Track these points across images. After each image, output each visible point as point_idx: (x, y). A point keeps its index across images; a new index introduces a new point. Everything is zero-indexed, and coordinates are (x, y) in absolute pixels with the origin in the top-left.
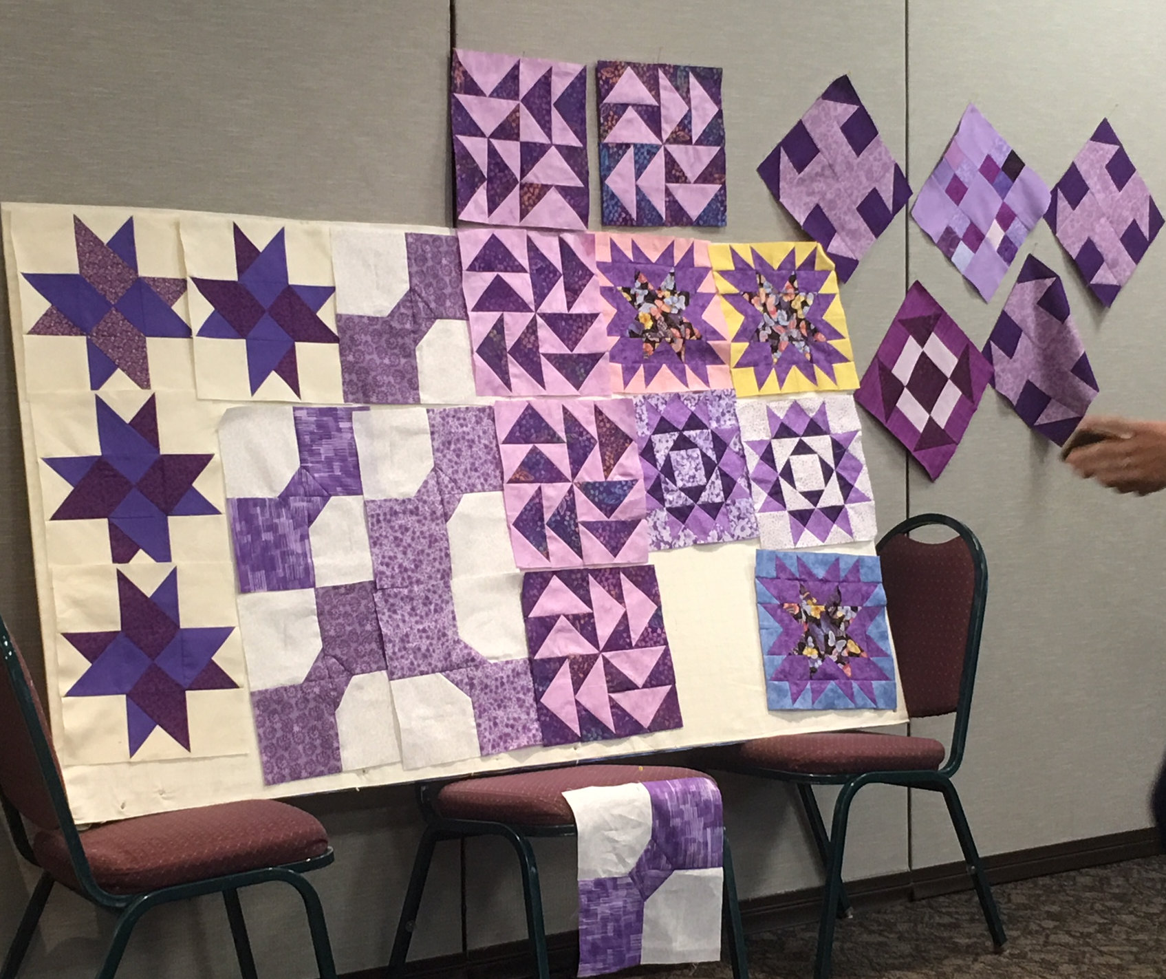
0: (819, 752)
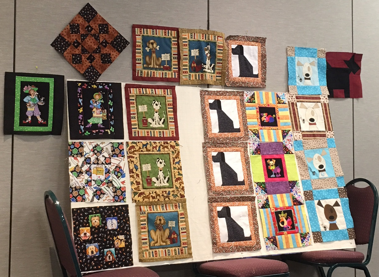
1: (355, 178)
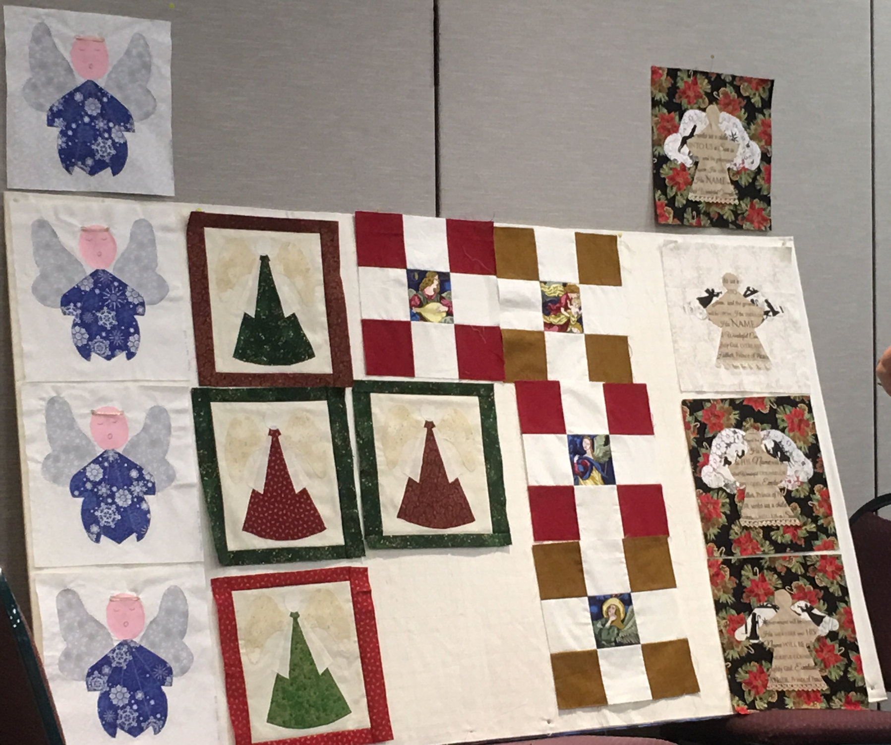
0: (788, 725)
1: (879, 495)
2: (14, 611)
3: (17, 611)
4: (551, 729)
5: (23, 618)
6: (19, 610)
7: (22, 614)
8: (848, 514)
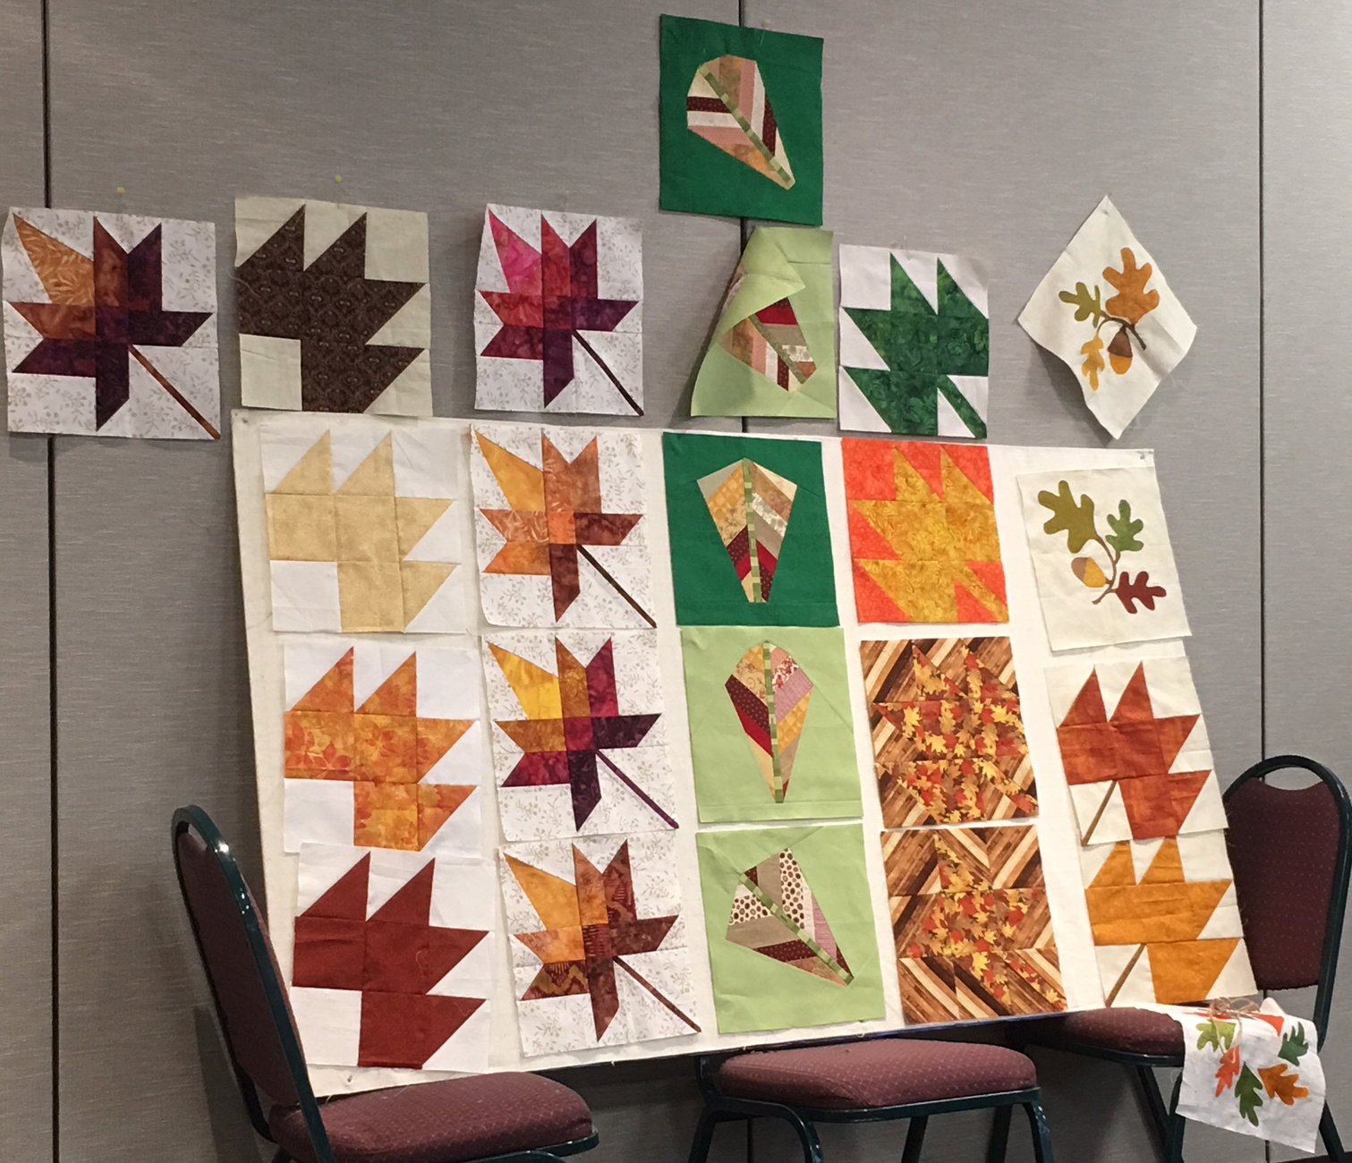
2: (243, 896)
3: (246, 896)
4: (864, 1028)
5: (254, 904)
6: (249, 894)
7: (252, 898)
8: (1221, 788)
